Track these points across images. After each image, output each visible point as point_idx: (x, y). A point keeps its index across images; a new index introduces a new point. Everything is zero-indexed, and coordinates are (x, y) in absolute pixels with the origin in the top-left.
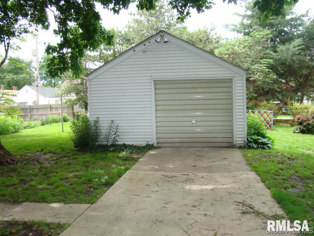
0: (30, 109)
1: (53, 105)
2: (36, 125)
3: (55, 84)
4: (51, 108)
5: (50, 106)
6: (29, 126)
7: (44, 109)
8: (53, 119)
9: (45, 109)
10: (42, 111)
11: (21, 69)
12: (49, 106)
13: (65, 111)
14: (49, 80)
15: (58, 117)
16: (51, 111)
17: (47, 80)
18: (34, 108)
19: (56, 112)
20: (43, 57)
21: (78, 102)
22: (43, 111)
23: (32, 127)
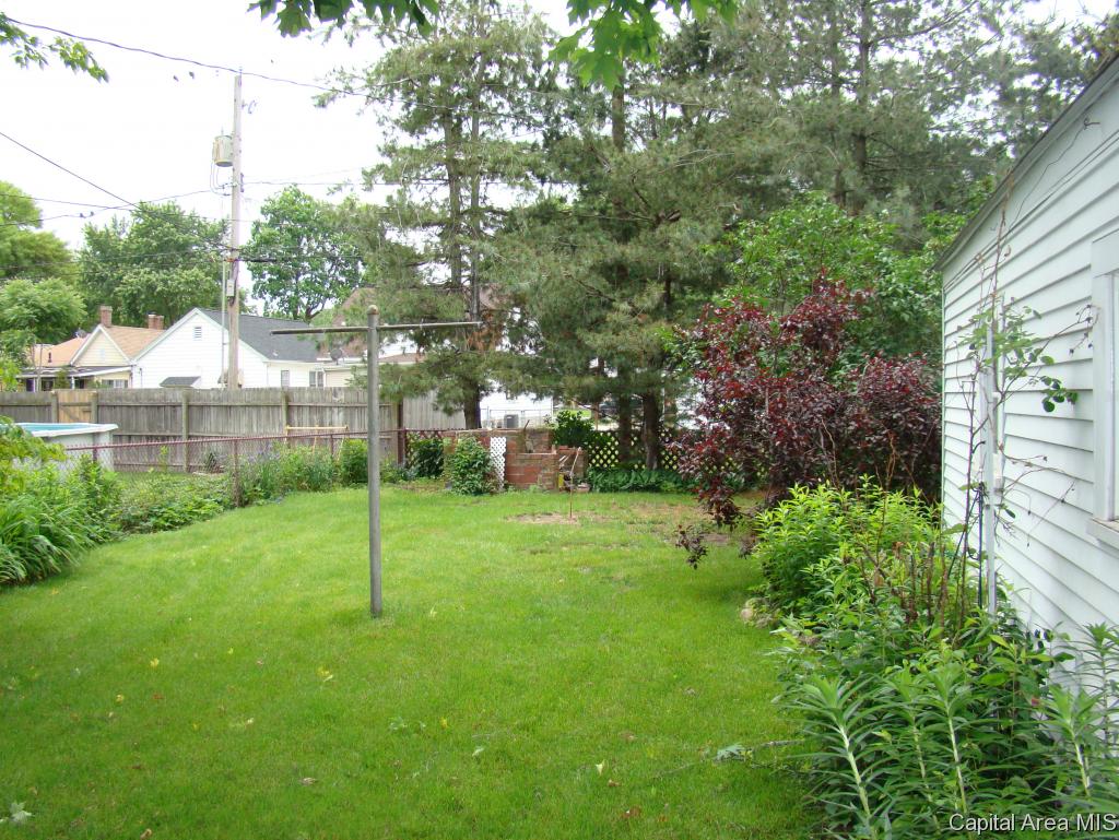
0: (189, 407)
1: (300, 390)
2: (200, 505)
3: (309, 310)
4: (289, 408)
5: (287, 399)
6: (155, 515)
7: (254, 412)
8: (300, 469)
9: (263, 411)
10: (244, 419)
11: (183, 248)
12: (279, 395)
13: (360, 425)
14: (289, 293)
15: (327, 457)
16: (289, 422)
17: (280, 295)
18: (208, 403)
19: (317, 428)
20: (268, 204)
21: (435, 381)
22: (250, 418)
23: (173, 525)
